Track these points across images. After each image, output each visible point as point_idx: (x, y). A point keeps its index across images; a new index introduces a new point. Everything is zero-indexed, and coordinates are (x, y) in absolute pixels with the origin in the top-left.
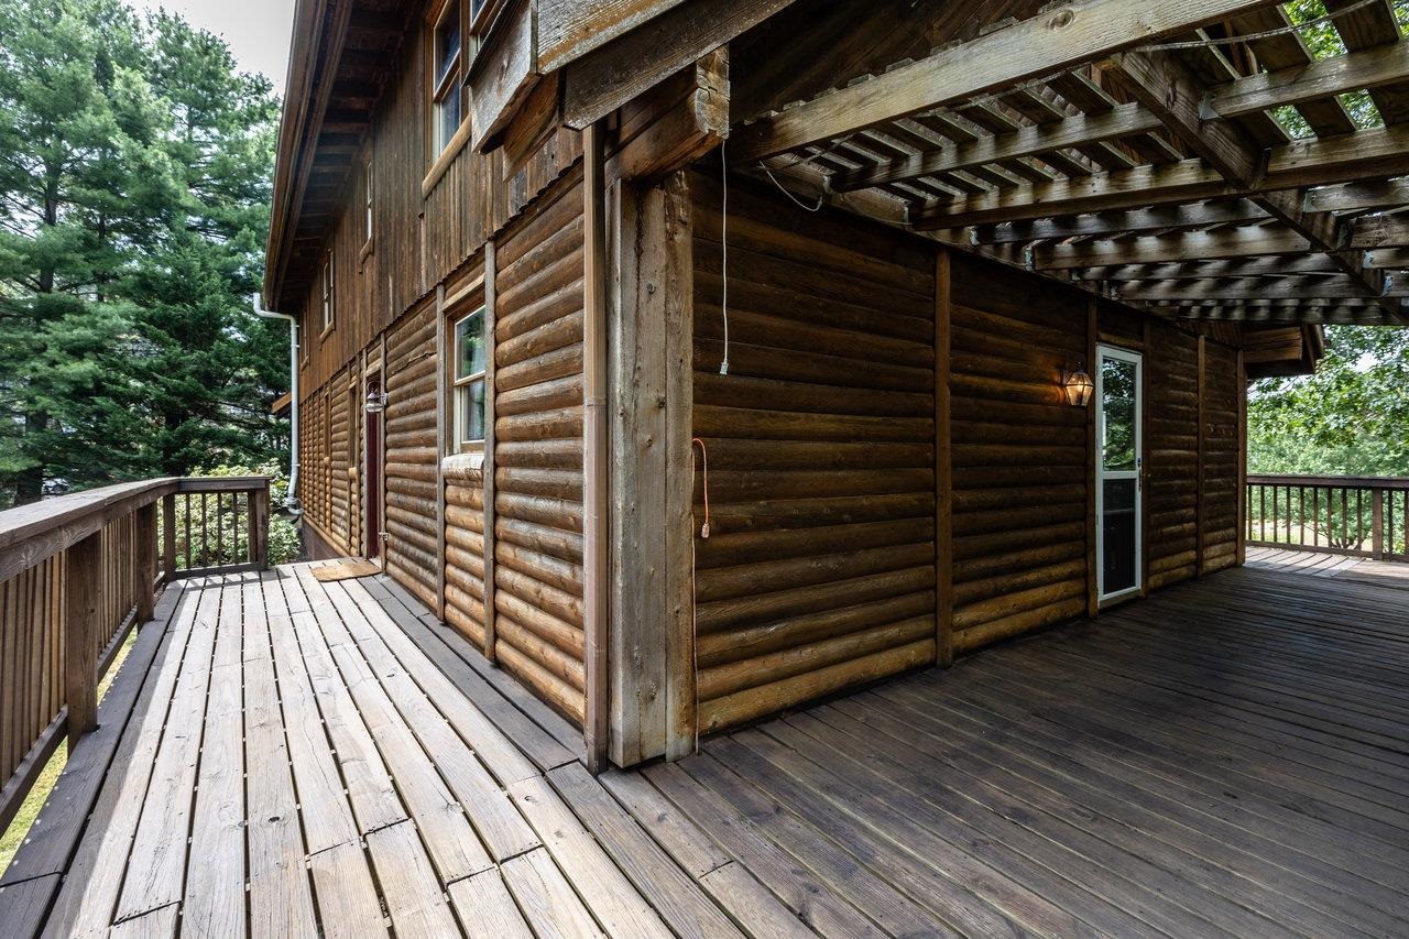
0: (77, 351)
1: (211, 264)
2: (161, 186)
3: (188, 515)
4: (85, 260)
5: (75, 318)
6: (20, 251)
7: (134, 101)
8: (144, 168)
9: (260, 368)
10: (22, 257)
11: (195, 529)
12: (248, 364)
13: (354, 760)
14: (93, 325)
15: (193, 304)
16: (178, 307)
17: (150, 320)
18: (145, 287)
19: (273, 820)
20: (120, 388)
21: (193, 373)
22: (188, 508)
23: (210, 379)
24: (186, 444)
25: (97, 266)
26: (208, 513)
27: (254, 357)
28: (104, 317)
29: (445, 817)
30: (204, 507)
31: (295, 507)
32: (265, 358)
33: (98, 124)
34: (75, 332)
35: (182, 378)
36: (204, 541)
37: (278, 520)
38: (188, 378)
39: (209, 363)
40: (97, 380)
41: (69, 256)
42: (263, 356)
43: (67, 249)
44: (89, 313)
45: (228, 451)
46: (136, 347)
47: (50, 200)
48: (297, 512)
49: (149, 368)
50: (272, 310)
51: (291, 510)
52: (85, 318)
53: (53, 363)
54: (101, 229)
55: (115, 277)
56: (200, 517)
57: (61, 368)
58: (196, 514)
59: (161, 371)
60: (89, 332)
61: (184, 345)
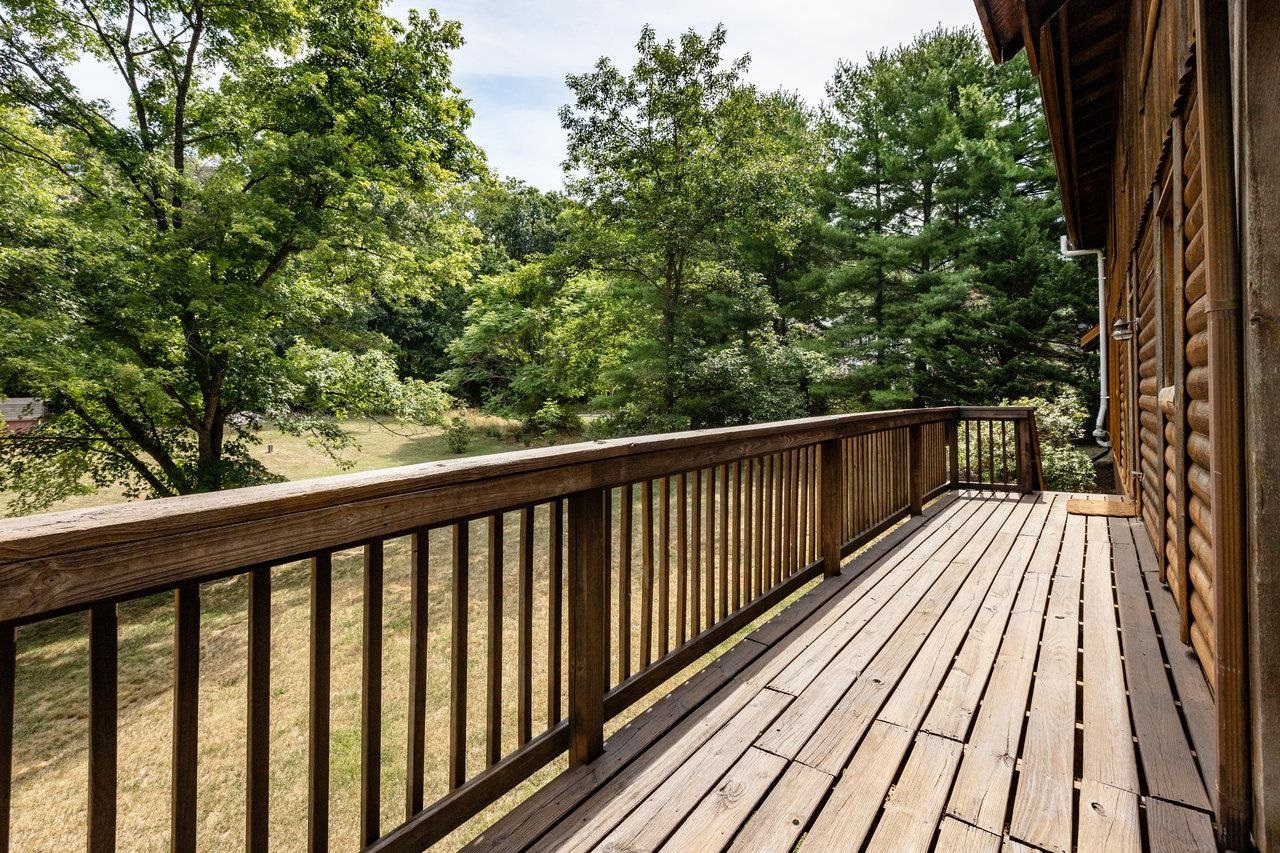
0: (937, 313)
1: (1033, 220)
2: (992, 168)
3: (991, 438)
4: (945, 243)
5: (937, 288)
6: (906, 249)
7: (973, 109)
8: (980, 159)
9: (1075, 305)
10: (907, 253)
11: (998, 452)
12: (1064, 304)
13: (962, 671)
14: (946, 291)
15: (1015, 259)
16: (1004, 264)
17: (985, 280)
18: (983, 254)
19: (877, 681)
20: (964, 337)
21: (1016, 319)
22: (991, 432)
23: (1033, 322)
24: (1012, 378)
25: (952, 247)
26: (1007, 438)
27: (1069, 295)
28: (954, 284)
29: (993, 762)
30: (1004, 432)
31: (1104, 439)
32: (1079, 295)
33: (949, 139)
34: (936, 298)
35: (1007, 324)
36: (1005, 462)
37: (1072, 449)
38: (1011, 323)
39: (1029, 307)
40: (948, 332)
41: (934, 244)
42: (1077, 293)
43: (932, 240)
44: (943, 283)
45: (1049, 384)
46: (980, 303)
47: (927, 207)
48: (1105, 444)
49: (983, 318)
50: (1078, 248)
51: (1100, 442)
52: (942, 287)
53: (924, 323)
54: (957, 216)
55: (964, 251)
56: (1001, 441)
57: (928, 326)
58: (998, 438)
59: (992, 320)
60: (943, 298)
61: (1009, 297)
